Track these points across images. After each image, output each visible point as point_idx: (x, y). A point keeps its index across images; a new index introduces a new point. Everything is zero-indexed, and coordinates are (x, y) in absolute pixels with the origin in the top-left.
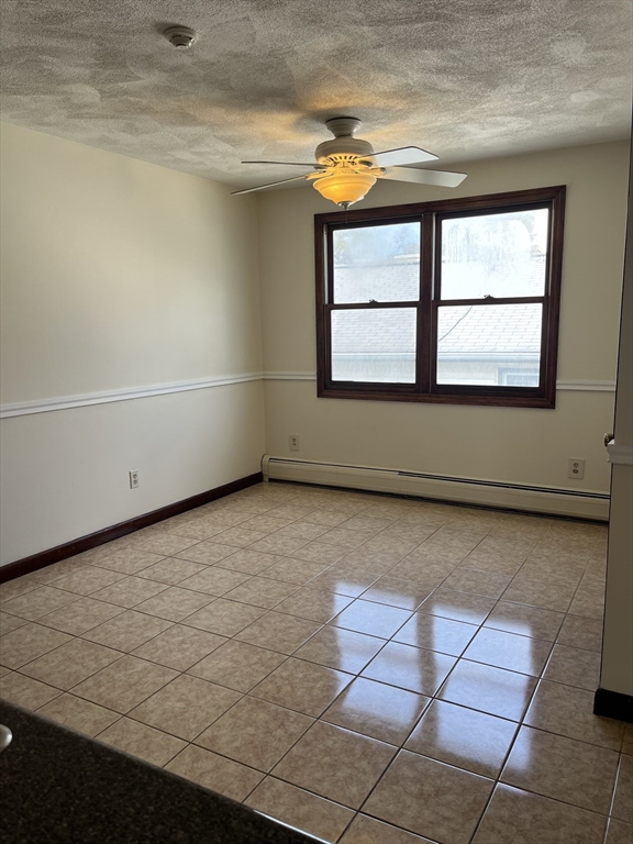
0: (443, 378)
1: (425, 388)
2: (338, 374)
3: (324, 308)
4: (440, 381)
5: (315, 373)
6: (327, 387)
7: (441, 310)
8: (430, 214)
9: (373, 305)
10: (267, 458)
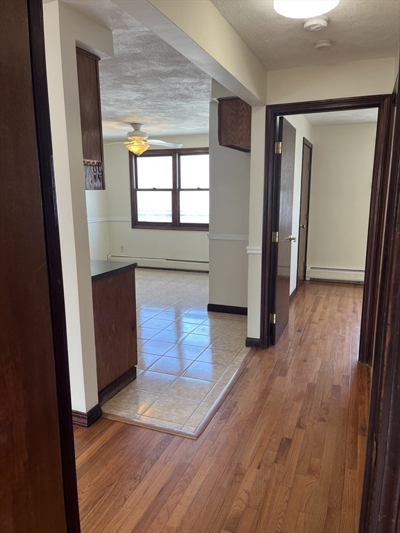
0: (183, 220)
1: (176, 224)
2: (140, 219)
3: (134, 191)
4: (181, 222)
5: (130, 217)
6: (136, 224)
7: (181, 192)
8: (176, 154)
9: (154, 189)
10: (110, 256)
